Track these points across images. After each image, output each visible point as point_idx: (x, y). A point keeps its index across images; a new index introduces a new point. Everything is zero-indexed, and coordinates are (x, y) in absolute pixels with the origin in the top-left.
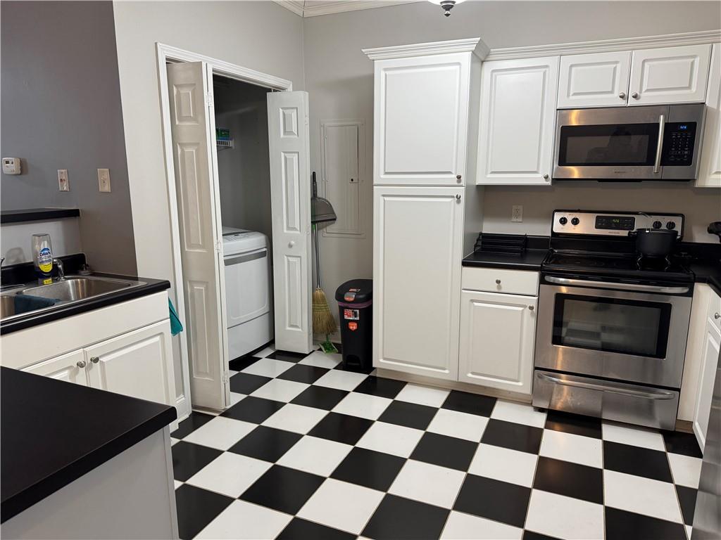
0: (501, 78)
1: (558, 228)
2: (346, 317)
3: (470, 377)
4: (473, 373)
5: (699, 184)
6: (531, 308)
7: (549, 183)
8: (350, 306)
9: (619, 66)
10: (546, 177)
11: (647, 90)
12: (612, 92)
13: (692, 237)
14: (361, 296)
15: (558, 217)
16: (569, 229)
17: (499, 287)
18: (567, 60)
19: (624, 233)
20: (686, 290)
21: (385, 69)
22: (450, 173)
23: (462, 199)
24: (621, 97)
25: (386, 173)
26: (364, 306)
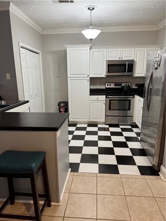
0: (94, 53)
1: (107, 87)
2: (61, 110)
3: (92, 120)
4: (93, 119)
5: (134, 76)
6: (104, 103)
7: (105, 77)
8: (62, 107)
9: (118, 52)
10: (105, 75)
11: (124, 57)
12: (117, 57)
13: (132, 87)
14: (65, 105)
15: (107, 84)
16: (109, 87)
17: (98, 99)
18: (108, 50)
19: (120, 87)
20: (133, 97)
21: (69, 50)
22: (86, 74)
23: (89, 80)
24: (119, 58)
25: (71, 75)
26: (65, 107)
